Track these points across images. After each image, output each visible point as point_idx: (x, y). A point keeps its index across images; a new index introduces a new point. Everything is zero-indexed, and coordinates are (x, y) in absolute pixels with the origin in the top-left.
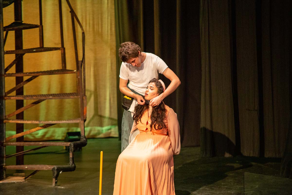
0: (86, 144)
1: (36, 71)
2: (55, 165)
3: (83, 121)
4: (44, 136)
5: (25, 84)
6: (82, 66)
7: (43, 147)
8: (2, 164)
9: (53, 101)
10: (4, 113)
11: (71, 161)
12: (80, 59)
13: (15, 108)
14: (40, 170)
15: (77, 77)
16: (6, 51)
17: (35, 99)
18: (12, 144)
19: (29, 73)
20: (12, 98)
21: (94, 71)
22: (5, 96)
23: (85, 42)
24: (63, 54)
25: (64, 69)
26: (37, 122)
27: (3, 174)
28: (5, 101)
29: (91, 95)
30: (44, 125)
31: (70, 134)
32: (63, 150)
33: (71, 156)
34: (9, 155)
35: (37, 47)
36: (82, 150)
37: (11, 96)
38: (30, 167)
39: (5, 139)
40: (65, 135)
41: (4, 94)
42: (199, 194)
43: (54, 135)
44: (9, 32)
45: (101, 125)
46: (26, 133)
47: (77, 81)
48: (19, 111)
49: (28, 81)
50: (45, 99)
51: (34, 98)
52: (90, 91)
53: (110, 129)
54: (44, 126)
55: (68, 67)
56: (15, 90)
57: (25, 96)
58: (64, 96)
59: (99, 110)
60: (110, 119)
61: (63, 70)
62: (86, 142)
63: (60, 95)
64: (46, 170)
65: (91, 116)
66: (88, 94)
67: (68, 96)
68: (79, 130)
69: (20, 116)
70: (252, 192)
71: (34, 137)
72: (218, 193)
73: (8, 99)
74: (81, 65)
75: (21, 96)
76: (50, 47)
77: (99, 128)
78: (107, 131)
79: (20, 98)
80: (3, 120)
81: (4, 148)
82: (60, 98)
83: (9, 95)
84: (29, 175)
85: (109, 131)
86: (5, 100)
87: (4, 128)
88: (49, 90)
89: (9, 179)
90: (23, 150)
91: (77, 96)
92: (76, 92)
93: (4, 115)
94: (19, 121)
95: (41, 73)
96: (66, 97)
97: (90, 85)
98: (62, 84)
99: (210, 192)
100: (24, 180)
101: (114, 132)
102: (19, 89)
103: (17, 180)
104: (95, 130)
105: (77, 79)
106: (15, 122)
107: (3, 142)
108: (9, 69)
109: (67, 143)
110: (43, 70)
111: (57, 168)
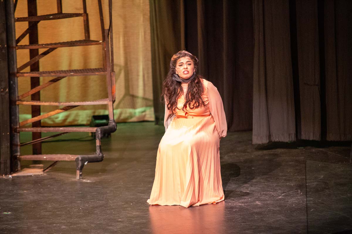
0: (116, 129)
1: (53, 42)
2: (79, 154)
3: (111, 103)
4: (65, 120)
5: (41, 58)
6: (109, 35)
7: (64, 133)
8: (16, 154)
9: (75, 77)
10: (17, 93)
11: (98, 150)
12: (107, 27)
13: (30, 87)
14: (61, 161)
15: (103, 49)
16: (17, 18)
17: (53, 76)
18: (27, 129)
19: (45, 45)
20: (25, 75)
21: (124, 41)
22: (18, 73)
23: (113, 7)
24: (86, 22)
25: (87, 39)
26: (56, 104)
27: (17, 166)
28: (17, 79)
29: (120, 70)
30: (65, 107)
31: (96, 117)
32: (89, 137)
33: (98, 143)
34: (25, 143)
35: (54, 13)
36: (110, 136)
37: (25, 73)
38: (49, 158)
39: (18, 124)
40: (90, 118)
41: (16, 70)
42: (251, 187)
43: (77, 119)
45: (134, 107)
46: (43, 117)
47: (103, 54)
48: (35, 90)
49: (45, 54)
50: (65, 76)
51: (52, 74)
52: (120, 66)
53: (144, 111)
54: (65, 109)
55: (93, 37)
56: (28, 66)
57: (41, 72)
58: (88, 73)
59: (130, 89)
60: (145, 99)
61: (87, 41)
62: (116, 128)
63: (84, 71)
64: (69, 160)
65: (122, 96)
66: (116, 69)
67: (93, 72)
68: (106, 113)
69: (36, 97)
70: (315, 183)
71: (53, 121)
72: (275, 186)
73: (21, 76)
74: (107, 35)
75: (37, 72)
76: (70, 13)
77: (131, 110)
78: (140, 114)
79: (35, 75)
80: (15, 102)
81: (18, 134)
82: (83, 75)
83: (22, 71)
84: (48, 166)
85: (144, 114)
86: (18, 77)
87: (17, 111)
88: (70, 65)
89: (25, 172)
90: (41, 138)
91: (103, 72)
92: (102, 67)
93: (17, 96)
94: (34, 102)
95: (59, 45)
96: (90, 73)
97: (119, 58)
98: (86, 58)
99: (265, 185)
100: (43, 172)
101: (150, 114)
102: (34, 64)
103: (34, 172)
104: (126, 113)
105: (103, 52)
106: (29, 104)
107: (17, 128)
108: (20, 40)
109: (93, 128)
110: (62, 41)
111: (81, 158)
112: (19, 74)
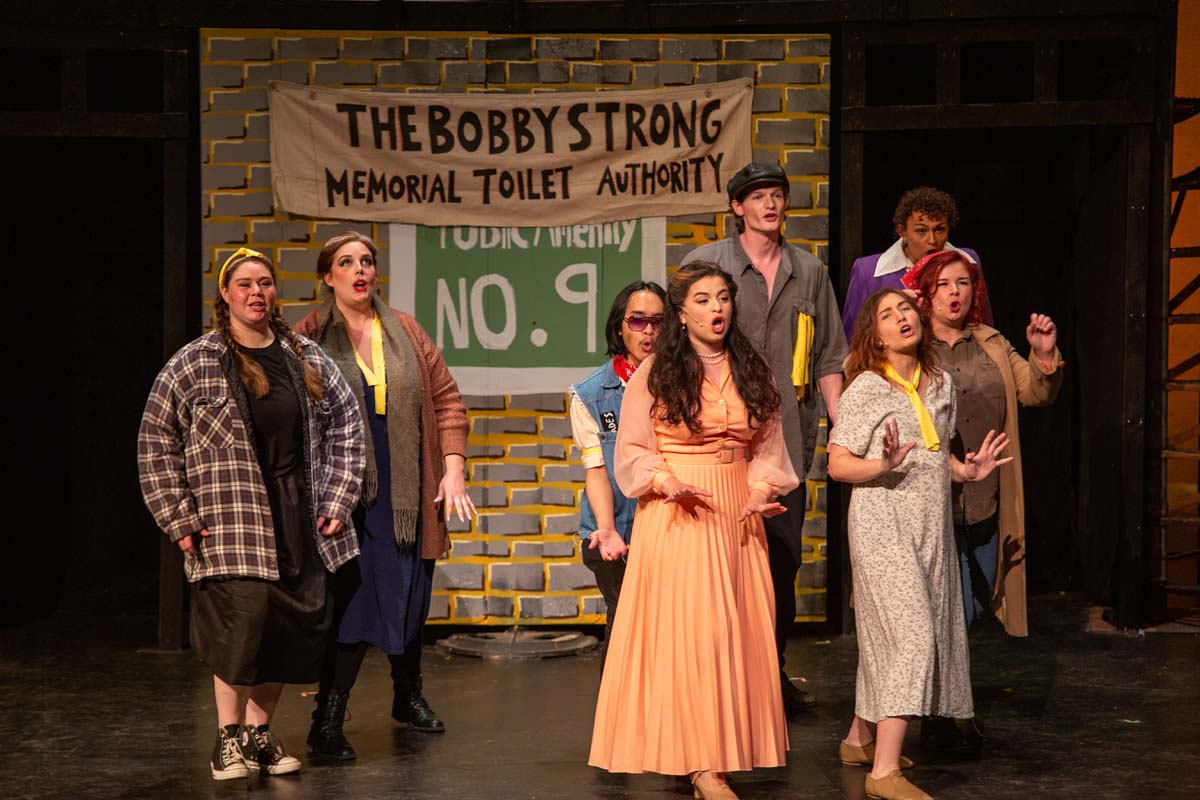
8: (1158, 579)
10: (1164, 429)
16: (1176, 249)
18: (1184, 520)
20: (1188, 386)
22: (1169, 380)
28: (1167, 395)
34: (1178, 553)
37: (1185, 382)
39: (1164, 506)
41: (1164, 375)
44: (1189, 192)
73: (1175, 389)
80: (1159, 451)
81: (1163, 531)
83: (1179, 378)
86: (1167, 391)
87: (1163, 473)
93: (1164, 436)
106: (1194, 458)
107: (1161, 516)
108: (1181, 302)
112: (1170, 384)
